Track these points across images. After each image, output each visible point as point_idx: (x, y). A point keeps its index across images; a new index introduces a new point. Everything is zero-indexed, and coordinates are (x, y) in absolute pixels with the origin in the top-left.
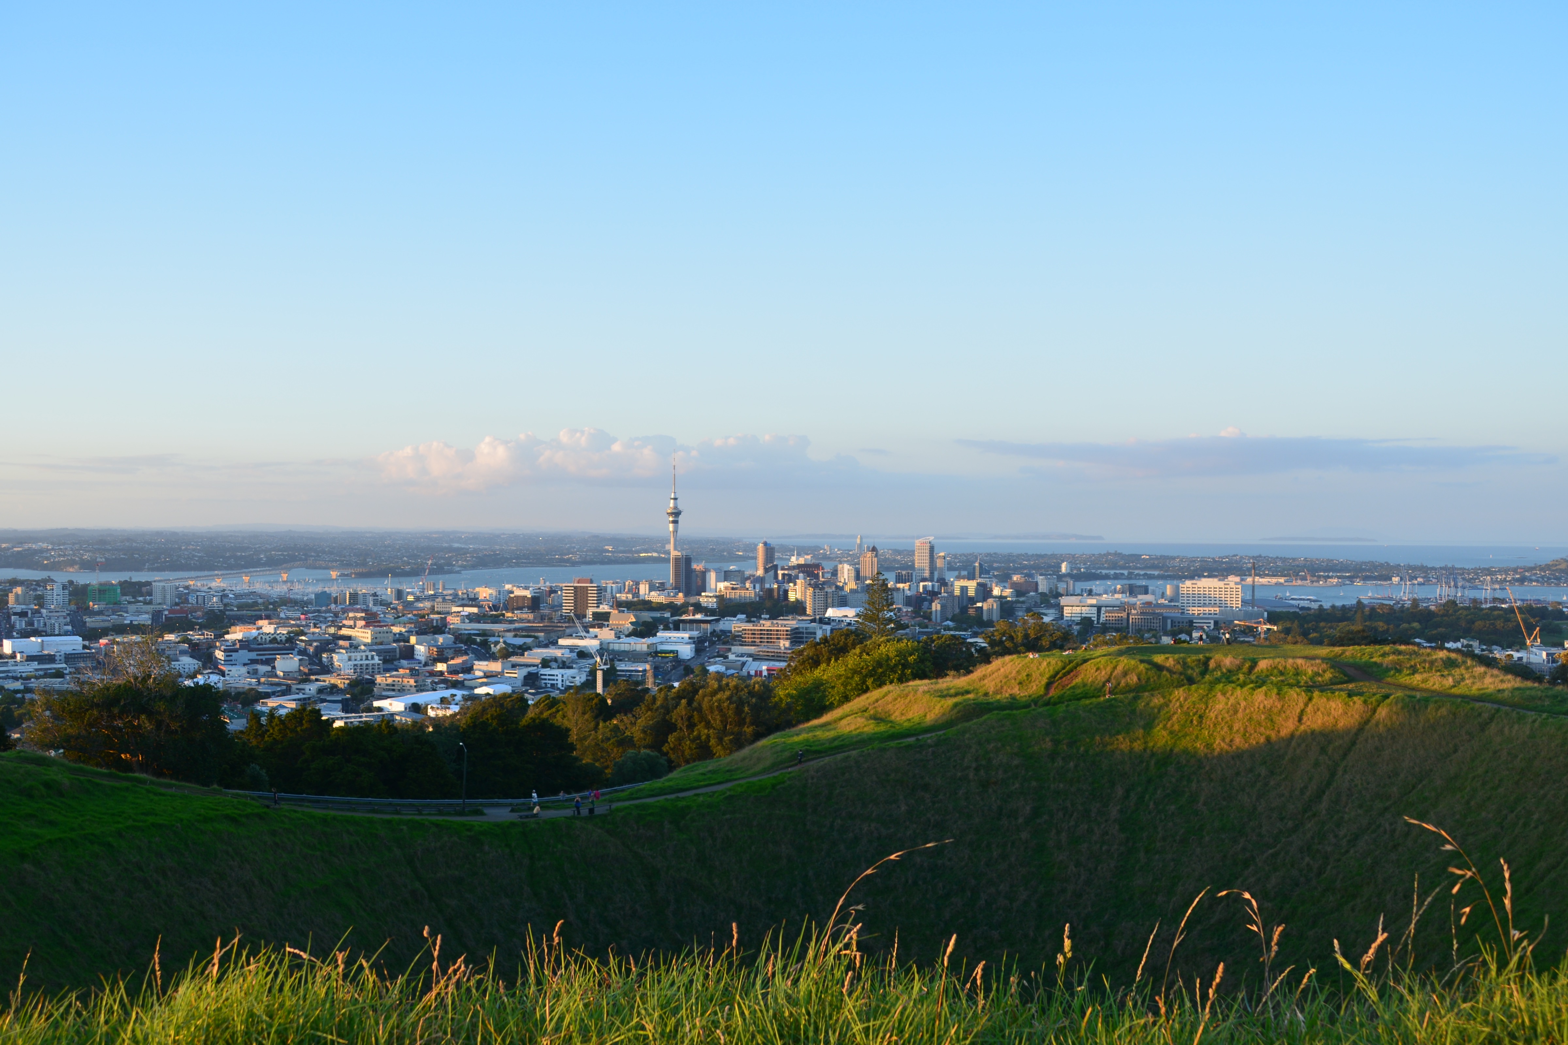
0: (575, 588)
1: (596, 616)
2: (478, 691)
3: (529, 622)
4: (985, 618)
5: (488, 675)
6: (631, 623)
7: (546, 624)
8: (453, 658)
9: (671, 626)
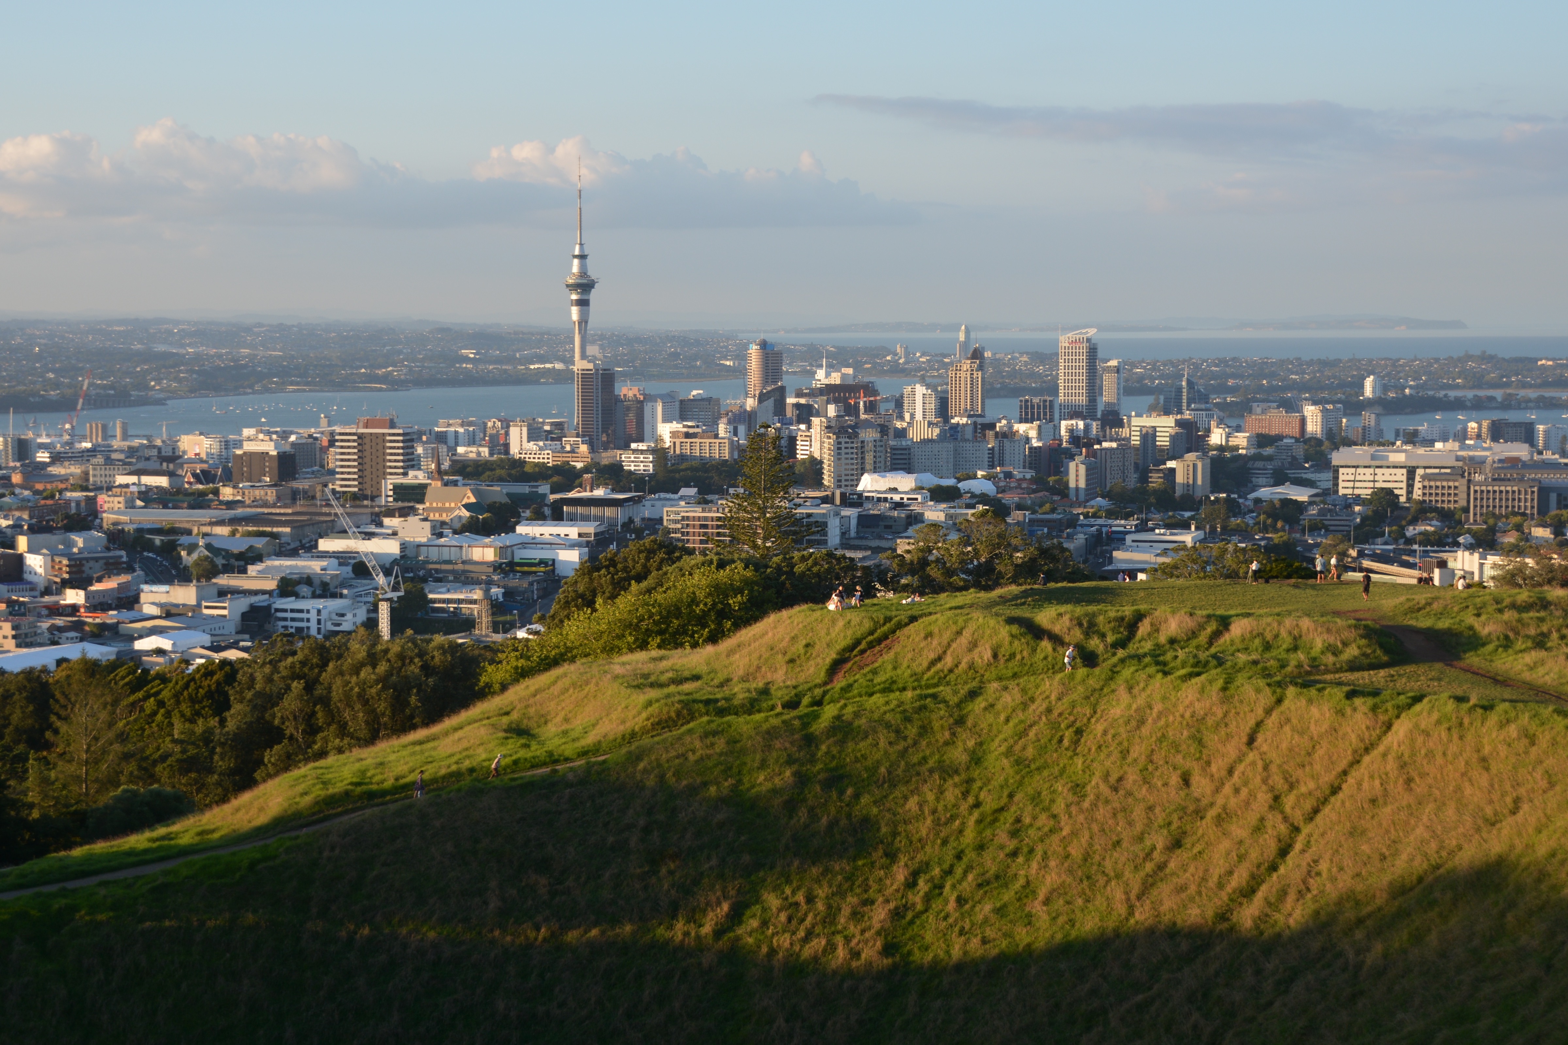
0: (361, 436)
1: (401, 492)
2: (140, 645)
3: (265, 505)
4: (1179, 492)
5: (169, 612)
6: (467, 507)
7: (298, 509)
8: (99, 580)
9: (547, 511)
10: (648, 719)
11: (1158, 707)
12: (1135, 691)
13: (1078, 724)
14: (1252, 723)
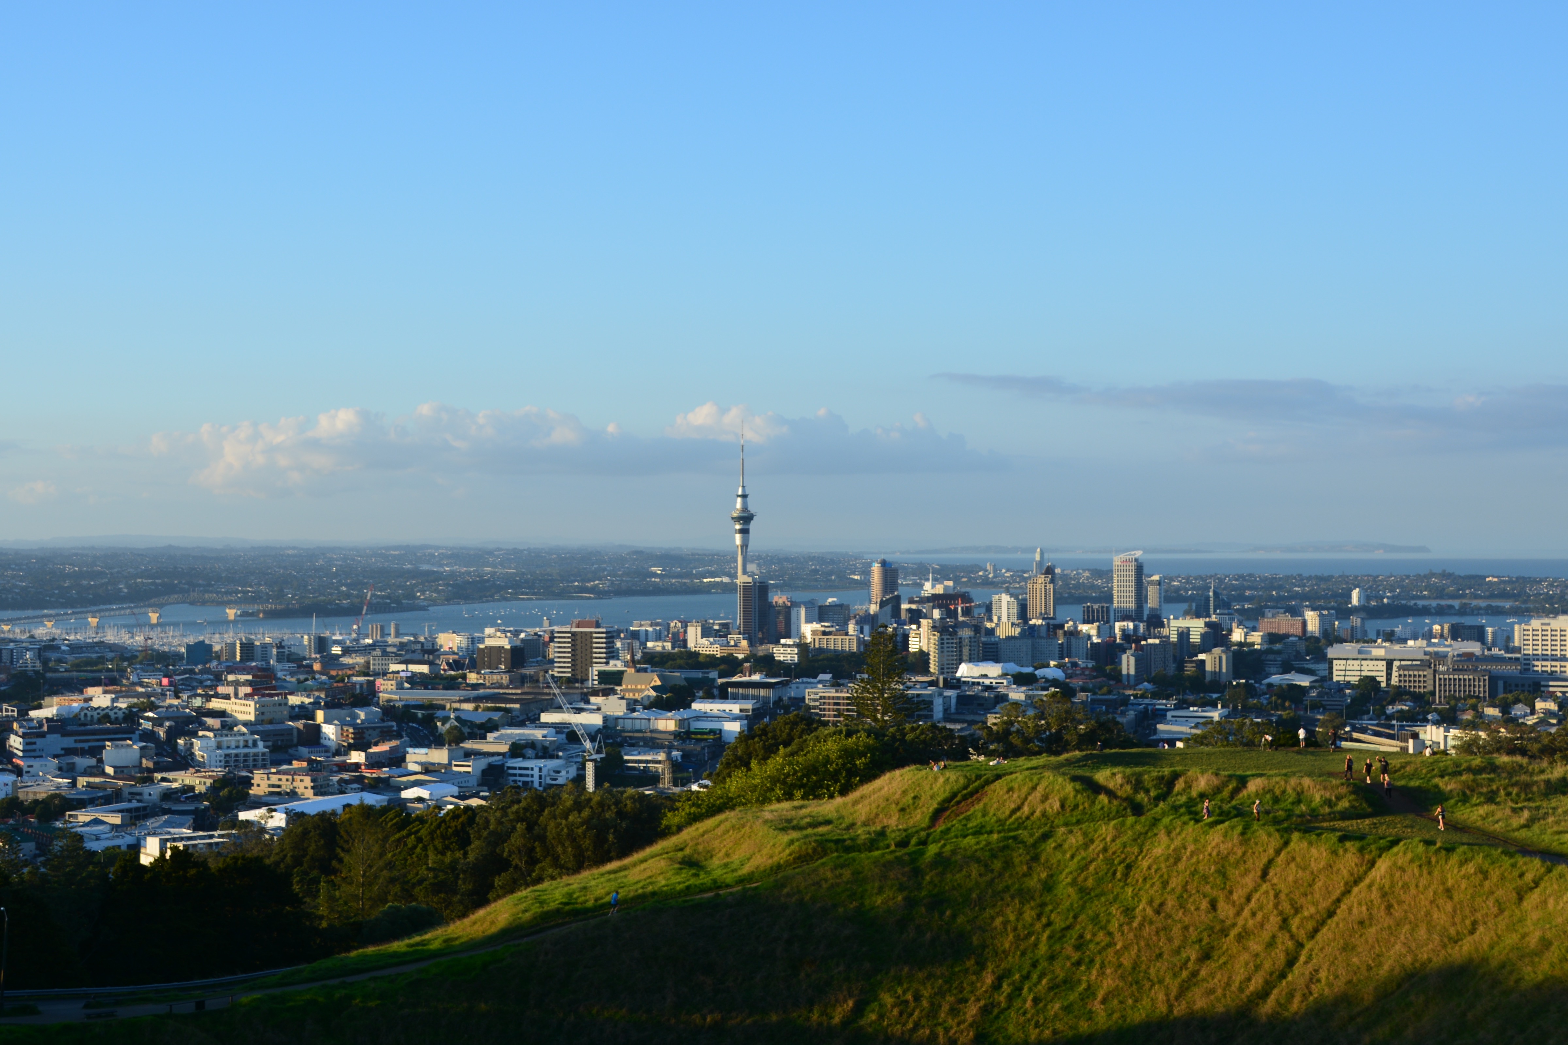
0: (574, 634)
1: (604, 677)
2: (406, 794)
3: (501, 686)
4: (1208, 678)
5: (428, 769)
6: (655, 688)
7: (526, 690)
8: (376, 744)
9: (716, 692)
10: (790, 855)
11: (1191, 848)
12: (1173, 834)
13: (1128, 861)
14: (1265, 860)
